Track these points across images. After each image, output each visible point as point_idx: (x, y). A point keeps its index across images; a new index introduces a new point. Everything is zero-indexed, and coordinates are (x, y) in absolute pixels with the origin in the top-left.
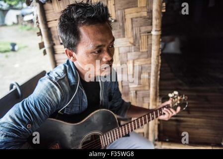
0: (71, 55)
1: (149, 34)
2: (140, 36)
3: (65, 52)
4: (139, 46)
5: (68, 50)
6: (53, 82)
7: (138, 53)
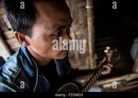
0: (23, 39)
1: (84, 9)
2: (78, 12)
3: (15, 36)
4: (77, 19)
5: (19, 34)
6: (9, 85)
7: (78, 25)
